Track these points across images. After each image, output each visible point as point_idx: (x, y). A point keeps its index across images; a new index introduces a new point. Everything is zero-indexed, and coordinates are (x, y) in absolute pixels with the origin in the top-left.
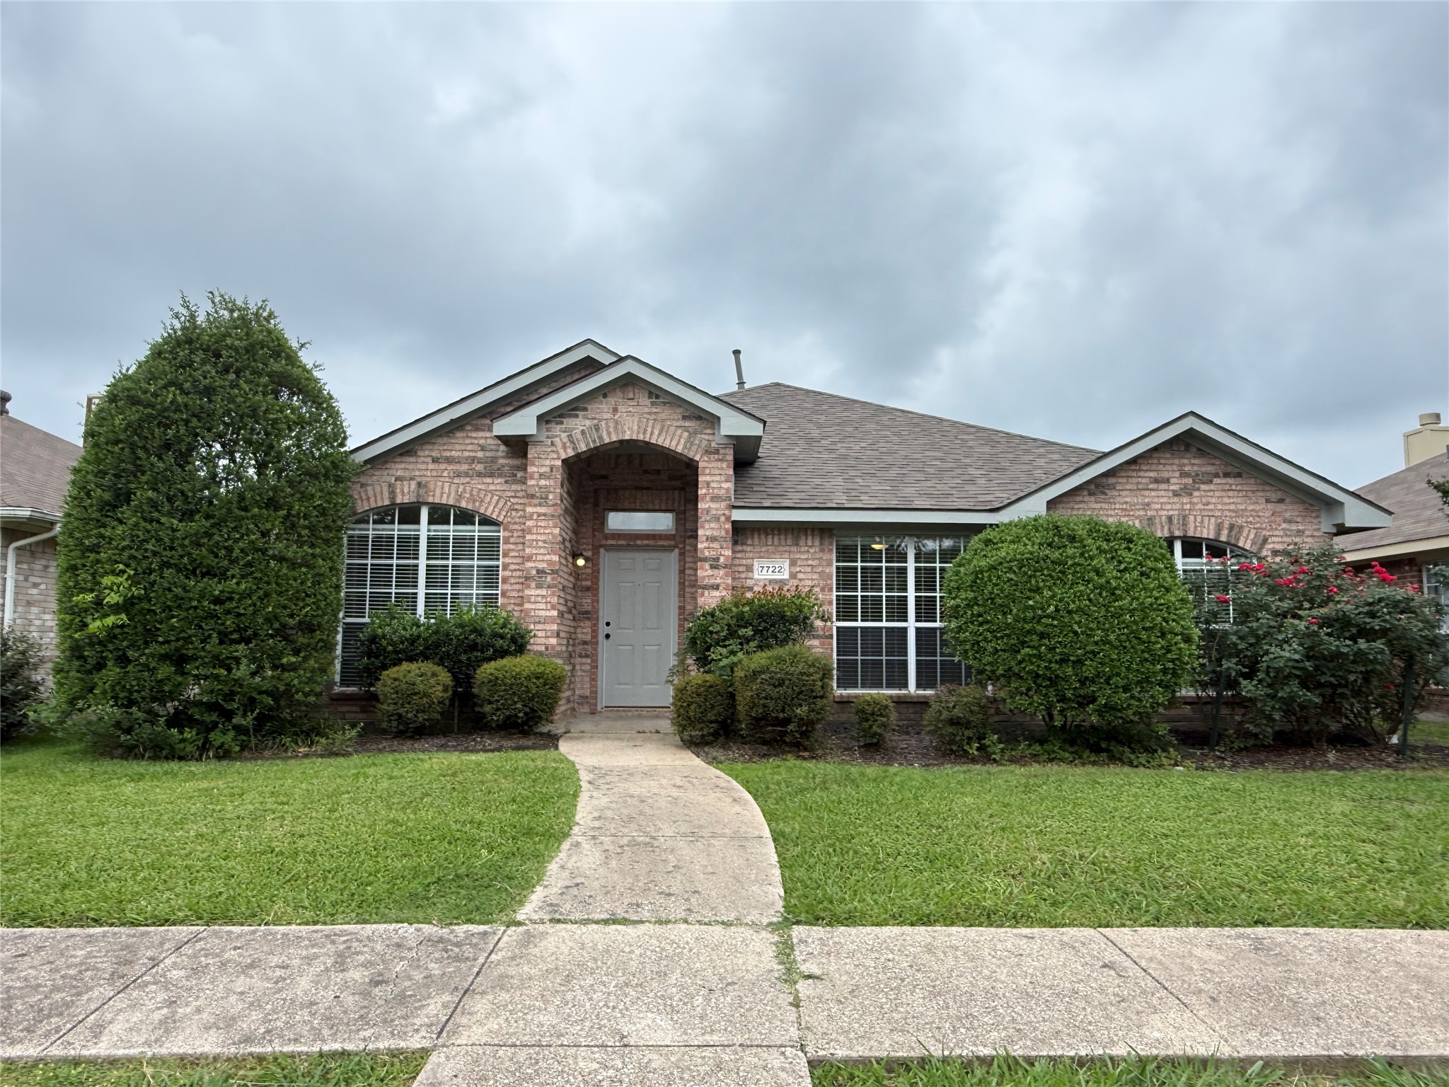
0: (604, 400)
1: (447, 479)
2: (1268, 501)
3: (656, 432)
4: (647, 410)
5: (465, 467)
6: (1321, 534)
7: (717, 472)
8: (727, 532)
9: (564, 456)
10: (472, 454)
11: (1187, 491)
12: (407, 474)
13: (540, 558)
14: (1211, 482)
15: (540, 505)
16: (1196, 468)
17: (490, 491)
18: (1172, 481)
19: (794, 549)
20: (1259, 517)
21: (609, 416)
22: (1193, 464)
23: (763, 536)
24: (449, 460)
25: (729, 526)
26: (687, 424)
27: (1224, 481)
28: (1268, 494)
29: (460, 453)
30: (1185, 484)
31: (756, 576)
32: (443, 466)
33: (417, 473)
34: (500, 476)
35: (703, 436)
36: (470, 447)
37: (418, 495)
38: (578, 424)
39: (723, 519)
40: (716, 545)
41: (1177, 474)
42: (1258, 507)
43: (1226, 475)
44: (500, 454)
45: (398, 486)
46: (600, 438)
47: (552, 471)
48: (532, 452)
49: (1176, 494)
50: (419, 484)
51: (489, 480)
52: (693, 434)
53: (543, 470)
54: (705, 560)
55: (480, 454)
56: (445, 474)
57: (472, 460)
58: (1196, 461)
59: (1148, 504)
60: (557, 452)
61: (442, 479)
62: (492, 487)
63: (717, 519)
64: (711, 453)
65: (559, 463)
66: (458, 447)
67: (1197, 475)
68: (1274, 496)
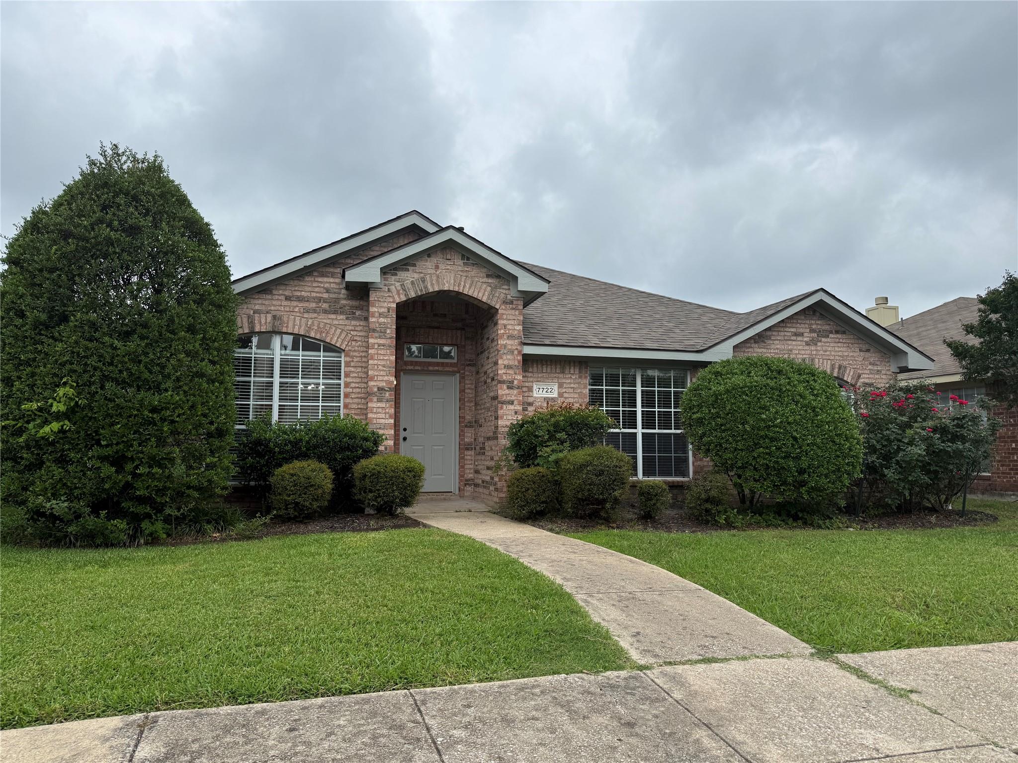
0: (429, 259)
1: (298, 314)
2: (861, 350)
3: (468, 286)
4: (460, 268)
5: (313, 305)
6: (890, 373)
7: (511, 317)
8: (519, 362)
9: (398, 300)
10: (318, 295)
11: (813, 342)
12: (263, 308)
13: (380, 378)
14: (828, 337)
15: (380, 337)
16: (819, 327)
17: (335, 325)
18: (805, 334)
19: (561, 376)
20: (856, 360)
21: (433, 271)
22: (818, 324)
23: (539, 366)
24: (300, 299)
25: (520, 358)
26: (490, 281)
27: (835, 336)
28: (861, 346)
29: (308, 294)
30: (813, 338)
31: (535, 395)
32: (294, 304)
33: (272, 308)
34: (342, 313)
35: (501, 290)
36: (317, 289)
37: (274, 325)
38: (409, 276)
39: (516, 352)
40: (511, 372)
41: (808, 330)
42: (855, 354)
43: (837, 332)
44: (341, 296)
45: (257, 318)
46: (426, 287)
47: (389, 312)
48: (373, 296)
49: (807, 344)
50: (274, 317)
51: (333, 316)
52: (494, 289)
53: (382, 310)
54: (503, 382)
55: (325, 296)
56: (297, 309)
57: (319, 300)
58: (819, 322)
59: (791, 350)
60: (393, 297)
61: (294, 314)
62: (336, 322)
63: (512, 352)
64: (507, 303)
65: (394, 305)
66: (307, 289)
67: (820, 331)
68: (864, 347)
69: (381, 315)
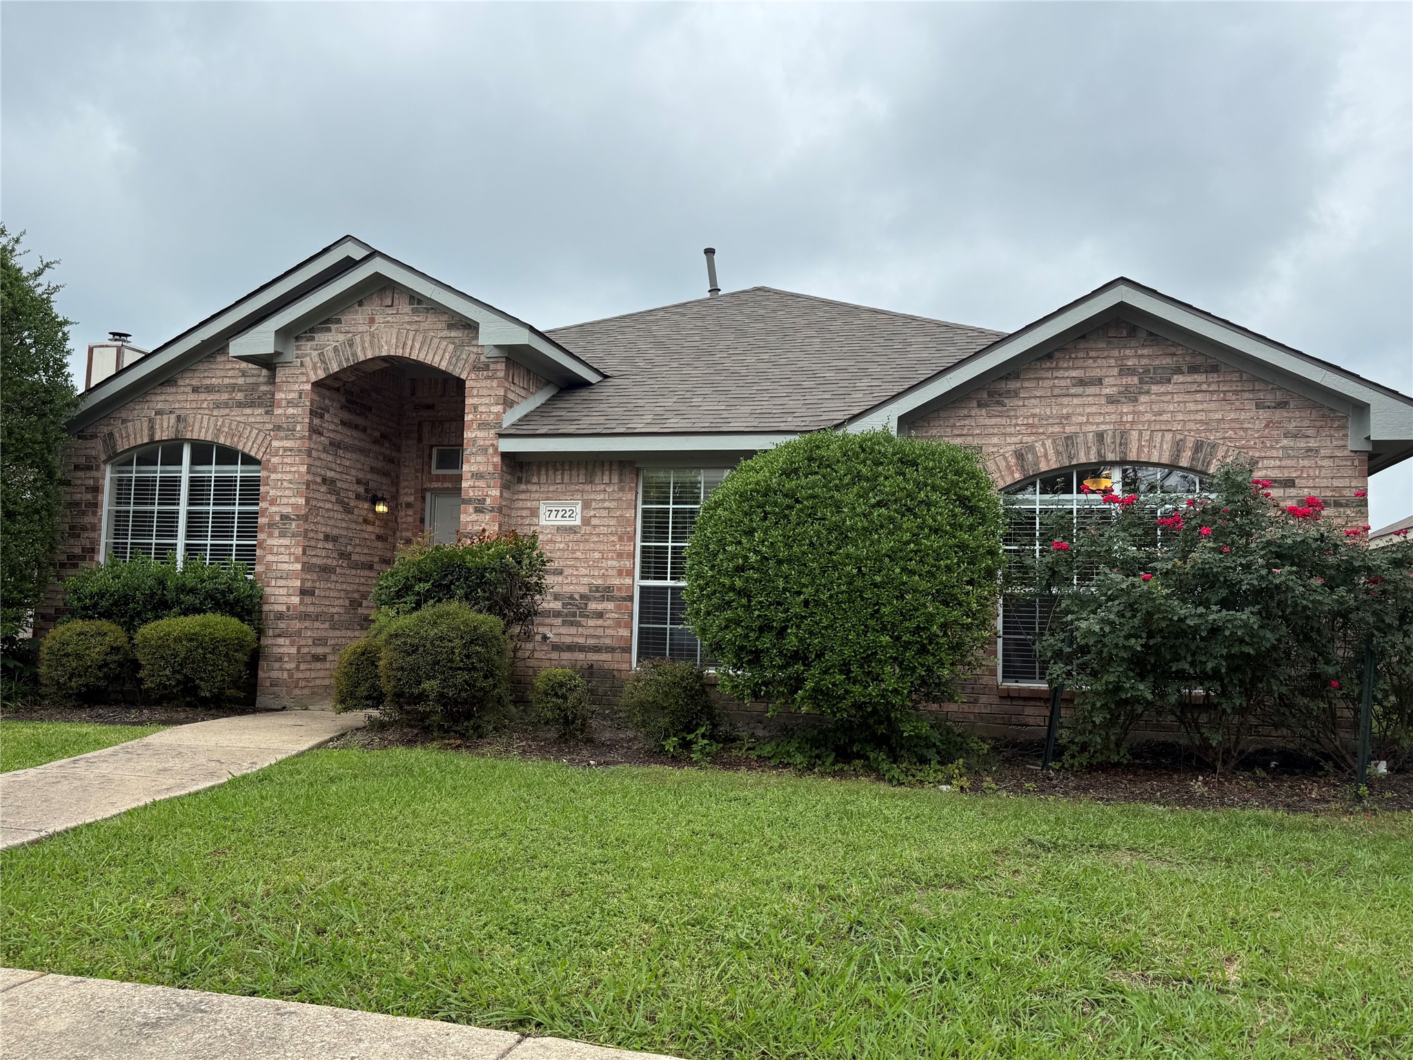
0: (360, 309)
2: (1258, 406)
3: (417, 346)
4: (407, 319)
5: (225, 396)
7: (485, 392)
8: (495, 466)
9: (313, 379)
10: (232, 381)
11: (1130, 396)
12: (167, 407)
13: (285, 500)
14: (1169, 381)
15: (287, 438)
16: (1144, 361)
17: (250, 424)
18: (1106, 381)
19: (588, 488)
20: (1245, 430)
21: (365, 328)
22: (1139, 356)
23: (551, 473)
24: (209, 389)
25: (497, 459)
26: (453, 334)
27: (1189, 379)
28: (1261, 395)
29: (220, 381)
30: (1127, 386)
31: (543, 522)
32: (203, 396)
33: (177, 406)
34: (260, 405)
35: (470, 348)
36: (230, 373)
37: (177, 431)
39: (491, 450)
40: (481, 483)
41: (1115, 371)
42: (1243, 416)
43: (1193, 369)
44: (261, 379)
45: (158, 422)
47: (300, 397)
48: (281, 375)
49: (1111, 400)
50: (179, 417)
51: (248, 411)
53: (292, 396)
54: (469, 501)
55: (241, 381)
56: (205, 405)
57: (233, 388)
58: (1145, 352)
59: (1068, 417)
60: (306, 374)
61: (202, 412)
62: (252, 419)
63: (484, 450)
64: (479, 369)
65: (308, 387)
66: (219, 373)
67: (1147, 371)
68: (1269, 398)
69: (290, 403)
